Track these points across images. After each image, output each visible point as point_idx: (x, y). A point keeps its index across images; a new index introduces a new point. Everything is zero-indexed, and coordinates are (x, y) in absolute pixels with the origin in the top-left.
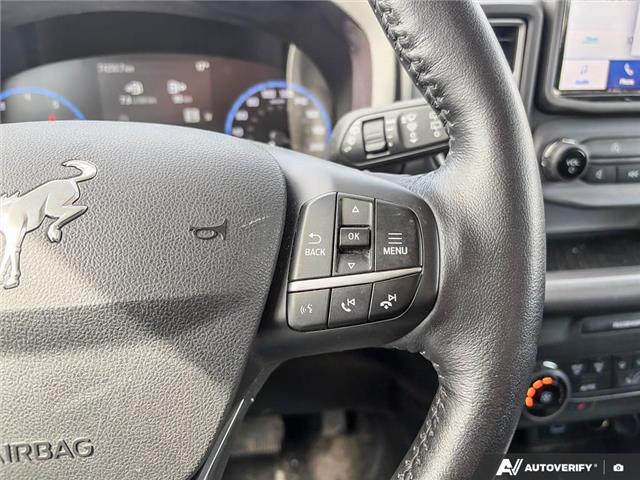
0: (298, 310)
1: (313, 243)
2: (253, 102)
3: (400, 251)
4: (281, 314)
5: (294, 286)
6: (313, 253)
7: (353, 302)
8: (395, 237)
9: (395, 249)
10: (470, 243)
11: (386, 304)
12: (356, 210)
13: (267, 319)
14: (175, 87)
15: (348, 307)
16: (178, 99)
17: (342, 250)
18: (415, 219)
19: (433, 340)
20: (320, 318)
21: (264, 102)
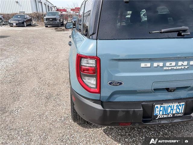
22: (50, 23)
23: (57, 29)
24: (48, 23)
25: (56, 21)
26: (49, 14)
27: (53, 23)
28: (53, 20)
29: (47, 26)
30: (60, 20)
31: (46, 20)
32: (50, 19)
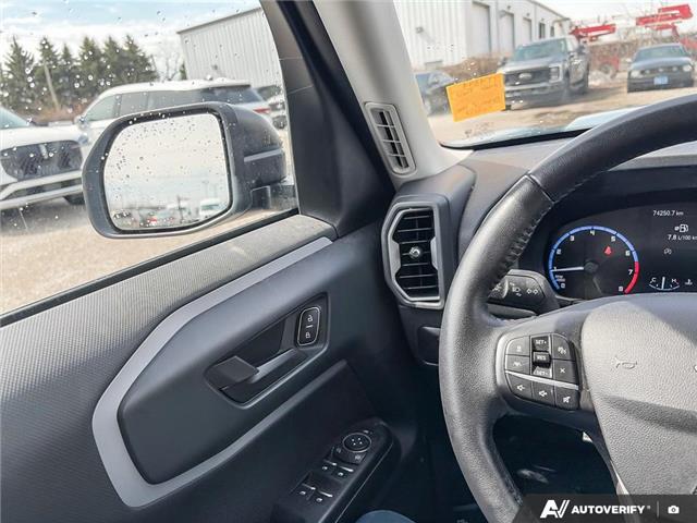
22: (518, 91)
23: (545, 114)
24: (513, 92)
25: (549, 77)
26: (521, 54)
27: (533, 89)
28: (533, 77)
29: (508, 108)
30: (567, 74)
31: (506, 81)
32: (521, 76)
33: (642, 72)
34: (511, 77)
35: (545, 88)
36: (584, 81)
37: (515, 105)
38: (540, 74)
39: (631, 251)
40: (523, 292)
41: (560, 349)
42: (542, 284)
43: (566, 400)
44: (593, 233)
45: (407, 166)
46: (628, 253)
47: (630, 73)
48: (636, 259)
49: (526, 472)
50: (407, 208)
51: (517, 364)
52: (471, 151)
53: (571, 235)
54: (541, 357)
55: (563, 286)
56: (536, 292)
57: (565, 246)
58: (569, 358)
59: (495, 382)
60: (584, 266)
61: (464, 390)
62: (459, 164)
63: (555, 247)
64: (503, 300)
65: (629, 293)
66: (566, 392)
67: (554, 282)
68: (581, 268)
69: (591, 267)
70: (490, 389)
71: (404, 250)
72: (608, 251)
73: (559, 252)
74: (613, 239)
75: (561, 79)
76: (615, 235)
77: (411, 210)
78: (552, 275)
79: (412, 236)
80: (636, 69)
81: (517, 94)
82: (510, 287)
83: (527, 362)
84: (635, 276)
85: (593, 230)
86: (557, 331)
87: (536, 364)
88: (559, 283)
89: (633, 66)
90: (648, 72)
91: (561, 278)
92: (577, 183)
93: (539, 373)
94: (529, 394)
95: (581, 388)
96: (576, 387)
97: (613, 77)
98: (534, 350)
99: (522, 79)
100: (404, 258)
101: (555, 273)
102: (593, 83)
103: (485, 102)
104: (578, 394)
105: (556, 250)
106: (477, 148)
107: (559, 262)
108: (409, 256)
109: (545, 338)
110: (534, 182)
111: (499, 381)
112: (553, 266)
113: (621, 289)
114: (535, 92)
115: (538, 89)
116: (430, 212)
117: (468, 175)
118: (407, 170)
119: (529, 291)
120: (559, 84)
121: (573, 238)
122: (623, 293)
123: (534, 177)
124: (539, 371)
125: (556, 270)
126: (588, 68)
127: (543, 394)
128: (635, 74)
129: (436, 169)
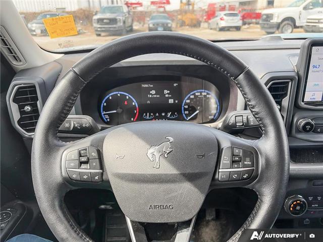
0: (221, 177)
1: (225, 159)
2: (192, 97)
3: (249, 163)
4: (217, 177)
5: (220, 170)
6: (226, 162)
7: (236, 176)
8: (248, 159)
9: (248, 163)
10: (268, 161)
11: (245, 177)
12: (237, 151)
13: (213, 178)
14: (166, 92)
15: (235, 177)
16: (167, 96)
17: (233, 162)
18: (253, 154)
19: (257, 186)
20: (227, 179)
21: (196, 97)
24: (101, 28)
25: (116, 23)
26: (104, 10)
27: (110, 28)
28: (110, 22)
29: (99, 35)
30: (124, 22)
31: (98, 22)
32: (105, 21)
33: (154, 25)
34: (100, 21)
35: (115, 28)
36: (131, 26)
37: (103, 34)
38: (113, 21)
39: (135, 103)
40: (81, 126)
41: (93, 154)
42: (90, 121)
43: (97, 178)
44: (119, 95)
45: (21, 61)
46: (134, 104)
47: (149, 25)
48: (137, 106)
49: (103, 207)
50: (21, 84)
51: (72, 164)
52: (63, 55)
53: (110, 96)
54: (83, 159)
55: (108, 120)
56: (87, 125)
57: (108, 101)
58: (97, 157)
59: (62, 175)
60: (116, 110)
61: (45, 182)
62: (55, 61)
63: (103, 102)
64: (71, 131)
65: (136, 121)
66: (96, 174)
67: (104, 119)
68: (115, 111)
69: (120, 110)
70: (59, 179)
71: (21, 108)
72: (126, 103)
73: (105, 104)
74: (127, 97)
75: (122, 24)
76: (128, 96)
77: (23, 85)
78: (103, 115)
79: (27, 99)
80: (152, 23)
81: (103, 29)
82: (74, 125)
83: (77, 162)
84: (137, 113)
85: (119, 93)
86: (91, 145)
87: (81, 163)
88: (107, 119)
89: (150, 22)
90: (156, 25)
91: (107, 117)
92: (96, 73)
93: (84, 167)
94: (79, 178)
95: (103, 171)
96: (101, 171)
97: (143, 26)
98: (80, 156)
99: (105, 22)
100: (22, 112)
101: (104, 114)
102: (135, 27)
103: (66, 30)
104: (102, 174)
105: (104, 104)
106: (66, 53)
107: (105, 109)
108: (24, 111)
109: (86, 150)
110: (75, 72)
111: (63, 174)
112: (103, 111)
113: (132, 119)
114: (112, 29)
115: (113, 27)
116: (34, 87)
117: (59, 67)
118: (21, 63)
119: (84, 126)
120: (121, 27)
121: (110, 98)
122: (133, 121)
123: (74, 69)
124: (83, 166)
125: (104, 113)
126: (133, 20)
127: (85, 177)
128: (151, 26)
129: (39, 63)
